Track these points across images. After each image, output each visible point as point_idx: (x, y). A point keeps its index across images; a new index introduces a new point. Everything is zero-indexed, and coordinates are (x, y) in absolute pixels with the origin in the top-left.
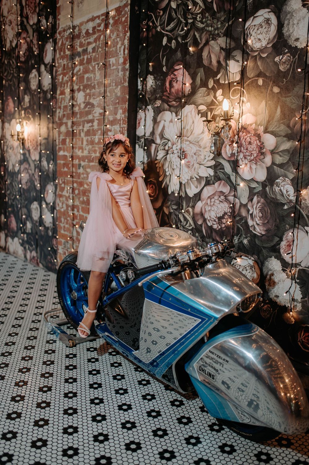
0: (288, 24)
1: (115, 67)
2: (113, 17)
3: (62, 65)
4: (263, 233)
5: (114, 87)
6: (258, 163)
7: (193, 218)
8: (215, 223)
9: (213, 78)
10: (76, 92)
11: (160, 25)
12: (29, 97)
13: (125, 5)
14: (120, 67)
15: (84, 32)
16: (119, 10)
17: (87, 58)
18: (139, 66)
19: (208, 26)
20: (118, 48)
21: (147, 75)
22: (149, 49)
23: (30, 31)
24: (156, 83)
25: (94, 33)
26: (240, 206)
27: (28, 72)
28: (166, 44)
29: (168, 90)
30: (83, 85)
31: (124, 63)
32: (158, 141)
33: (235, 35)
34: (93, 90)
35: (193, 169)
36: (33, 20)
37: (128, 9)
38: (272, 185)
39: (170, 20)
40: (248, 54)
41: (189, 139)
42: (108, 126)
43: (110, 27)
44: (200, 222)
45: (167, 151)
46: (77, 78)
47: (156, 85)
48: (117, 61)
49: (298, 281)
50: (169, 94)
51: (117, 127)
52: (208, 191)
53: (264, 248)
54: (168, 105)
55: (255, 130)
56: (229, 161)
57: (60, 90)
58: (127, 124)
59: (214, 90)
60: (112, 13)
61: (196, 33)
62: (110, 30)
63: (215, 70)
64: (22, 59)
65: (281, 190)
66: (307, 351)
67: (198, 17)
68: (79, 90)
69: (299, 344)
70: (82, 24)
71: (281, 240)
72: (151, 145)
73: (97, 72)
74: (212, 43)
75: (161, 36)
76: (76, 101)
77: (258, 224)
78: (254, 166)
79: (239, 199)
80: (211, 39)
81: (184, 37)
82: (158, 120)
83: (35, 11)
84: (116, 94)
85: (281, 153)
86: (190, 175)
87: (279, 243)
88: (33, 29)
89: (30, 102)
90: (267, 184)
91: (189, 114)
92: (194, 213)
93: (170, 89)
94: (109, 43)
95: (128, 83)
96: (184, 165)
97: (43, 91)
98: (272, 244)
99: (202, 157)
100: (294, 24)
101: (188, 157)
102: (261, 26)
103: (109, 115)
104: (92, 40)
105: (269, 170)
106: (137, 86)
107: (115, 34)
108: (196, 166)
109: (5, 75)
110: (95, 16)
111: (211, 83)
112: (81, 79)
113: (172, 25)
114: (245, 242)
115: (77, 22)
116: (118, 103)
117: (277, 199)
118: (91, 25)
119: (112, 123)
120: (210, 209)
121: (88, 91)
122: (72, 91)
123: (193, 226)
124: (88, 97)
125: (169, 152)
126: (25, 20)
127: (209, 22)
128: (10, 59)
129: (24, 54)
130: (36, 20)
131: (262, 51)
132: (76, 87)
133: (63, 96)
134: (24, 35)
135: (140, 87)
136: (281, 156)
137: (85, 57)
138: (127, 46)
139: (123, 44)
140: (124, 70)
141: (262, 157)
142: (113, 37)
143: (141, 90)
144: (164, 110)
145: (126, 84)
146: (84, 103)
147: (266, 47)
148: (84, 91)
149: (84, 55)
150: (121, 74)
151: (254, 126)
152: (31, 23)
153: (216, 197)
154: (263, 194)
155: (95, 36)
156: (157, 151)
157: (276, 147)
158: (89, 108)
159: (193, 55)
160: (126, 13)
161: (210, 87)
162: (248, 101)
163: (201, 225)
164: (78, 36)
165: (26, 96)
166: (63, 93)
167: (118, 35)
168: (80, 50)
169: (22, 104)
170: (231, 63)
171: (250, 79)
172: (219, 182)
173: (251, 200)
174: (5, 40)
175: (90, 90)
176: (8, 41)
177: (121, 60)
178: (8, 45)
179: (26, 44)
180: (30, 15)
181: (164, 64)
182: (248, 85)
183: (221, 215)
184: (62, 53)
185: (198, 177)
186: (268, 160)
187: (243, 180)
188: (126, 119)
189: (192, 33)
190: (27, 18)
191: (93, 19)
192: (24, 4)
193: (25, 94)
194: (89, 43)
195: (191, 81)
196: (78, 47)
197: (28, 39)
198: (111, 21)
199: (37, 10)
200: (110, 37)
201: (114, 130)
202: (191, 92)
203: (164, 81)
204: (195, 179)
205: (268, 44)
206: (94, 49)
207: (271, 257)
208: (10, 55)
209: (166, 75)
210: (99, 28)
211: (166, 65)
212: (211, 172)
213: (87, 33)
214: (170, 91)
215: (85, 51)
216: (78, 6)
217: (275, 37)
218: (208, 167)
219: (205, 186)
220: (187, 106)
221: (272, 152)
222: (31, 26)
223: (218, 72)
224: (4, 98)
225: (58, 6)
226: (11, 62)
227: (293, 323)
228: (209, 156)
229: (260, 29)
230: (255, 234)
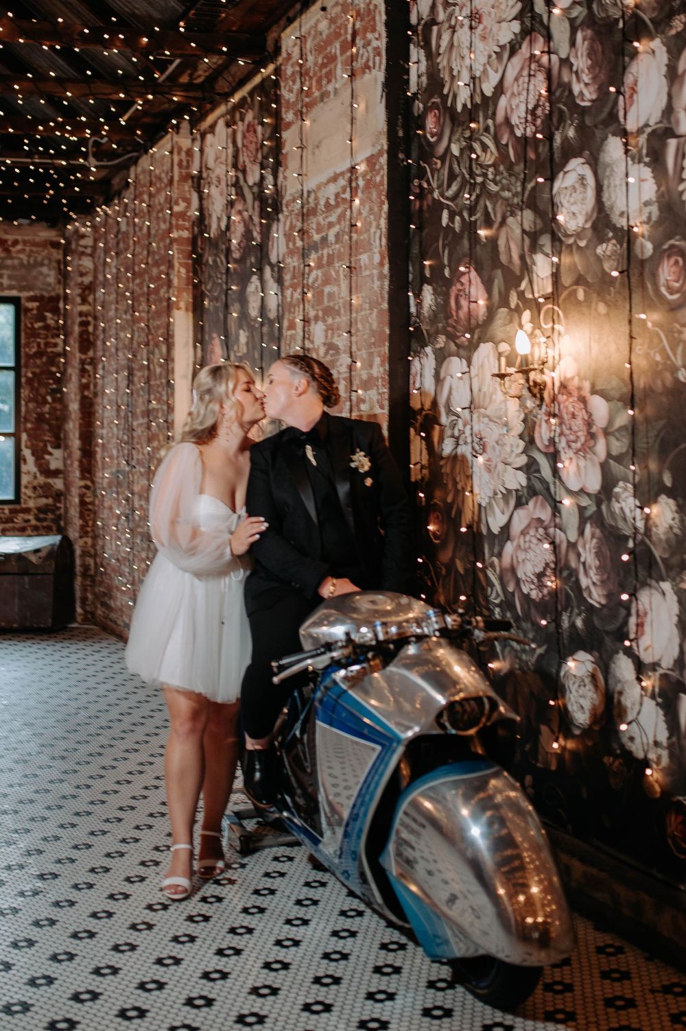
0: (609, 187)
1: (367, 273)
2: (364, 176)
3: (292, 269)
4: (603, 602)
5: (368, 312)
6: (588, 456)
7: (501, 579)
8: (533, 587)
9: (516, 288)
10: (313, 322)
11: (438, 188)
12: (247, 334)
13: (380, 154)
14: (375, 272)
15: (322, 202)
16: (371, 161)
17: (329, 255)
18: (411, 268)
19: (503, 189)
20: (372, 235)
21: (422, 285)
22: (424, 233)
23: (249, 197)
24: (436, 300)
25: (337, 205)
26: (568, 547)
27: (244, 281)
28: (448, 225)
29: (454, 313)
30: (322, 310)
31: (381, 264)
32: (444, 419)
33: (541, 207)
34: (338, 319)
35: (496, 475)
36: (253, 177)
37: (384, 160)
38: (609, 500)
39: (452, 177)
40: (561, 241)
41: (488, 412)
42: (360, 392)
43: (360, 194)
44: (511, 588)
45: (457, 439)
46: (313, 295)
47: (437, 304)
48: (371, 259)
49: (660, 700)
50: (456, 321)
51: (373, 394)
52: (521, 519)
53: (607, 633)
54: (457, 345)
55: (579, 389)
56: (546, 454)
57: (289, 320)
58: (387, 386)
59: (519, 311)
60: (361, 168)
61: (488, 204)
62: (361, 200)
63: (518, 273)
64: (236, 255)
65: (622, 509)
66: (682, 857)
67: (489, 173)
68: (317, 318)
69: (670, 842)
70: (319, 187)
71: (629, 615)
72: (433, 428)
73: (342, 282)
74: (510, 220)
75: (439, 207)
76: (312, 342)
77: (594, 584)
78: (582, 463)
79: (565, 533)
80: (508, 214)
81: (472, 210)
82: (442, 375)
83: (256, 157)
84: (371, 325)
85: (617, 434)
86: (492, 487)
87: (626, 623)
88: (253, 193)
89: (247, 343)
90: (603, 497)
91: (486, 361)
92: (501, 570)
93: (457, 312)
94: (359, 224)
95: (390, 304)
96: (483, 467)
97: (269, 319)
98: (618, 624)
99: (508, 449)
100: (615, 186)
101: (489, 449)
102: (574, 188)
103: (362, 368)
104: (333, 218)
105: (604, 467)
106: (408, 307)
107: (367, 208)
108: (501, 466)
109: (208, 287)
110: (338, 171)
111: (514, 300)
112: (319, 295)
113: (454, 187)
114: (579, 623)
115: (311, 184)
116: (374, 344)
117: (619, 529)
118: (332, 189)
119: (366, 385)
120: (523, 557)
121: (330, 321)
122: (306, 321)
123: (502, 597)
124: (330, 332)
125: (461, 442)
126: (240, 176)
127: (504, 181)
128: (216, 255)
129: (239, 244)
130: (257, 178)
131: (579, 235)
132: (312, 313)
133: (293, 332)
134: (239, 206)
135: (413, 309)
136: (618, 439)
137: (325, 252)
138: (384, 230)
139: (378, 227)
140: (381, 276)
141: (592, 443)
142: (365, 213)
143: (415, 314)
144: (450, 355)
145: (385, 306)
146: (325, 344)
147: (584, 229)
148: (324, 321)
149: (323, 249)
150: (377, 283)
151: (576, 382)
152: (251, 183)
153: (532, 532)
154: (598, 520)
155: (339, 211)
156: (441, 440)
157: (611, 421)
158: (332, 356)
159: (485, 245)
160: (382, 168)
161: (513, 306)
162: (567, 332)
163: (513, 594)
164: (314, 212)
165: (241, 332)
166: (292, 326)
167: (371, 209)
168: (317, 237)
169: (236, 348)
170: (539, 258)
171: (566, 288)
172: (534, 498)
173: (581, 533)
174: (210, 215)
175: (333, 319)
176: (214, 219)
177: (377, 258)
178: (214, 226)
179: (242, 224)
180: (249, 165)
181: (446, 262)
182: (564, 300)
183: (539, 569)
184: (291, 245)
185: (504, 492)
186: (601, 447)
187: (570, 492)
188: (387, 377)
189: (481, 203)
190: (244, 172)
191: (335, 179)
192: (240, 144)
193: (241, 327)
194: (331, 225)
195: (486, 296)
196: (314, 232)
197: (245, 214)
198: (361, 183)
199: (260, 156)
200: (360, 213)
201: (370, 398)
202: (488, 317)
203: (447, 296)
204: (500, 496)
205: (586, 221)
206: (337, 236)
207: (617, 653)
208: (216, 246)
209: (448, 283)
210: (343, 196)
211: (449, 266)
212: (522, 479)
213: (327, 205)
214: (457, 316)
215: (324, 239)
216: (314, 153)
217: (593, 209)
218: (517, 469)
219: (516, 507)
220: (482, 345)
221: (606, 433)
222: (250, 187)
223: (521, 279)
224: (207, 337)
225: (284, 151)
226: (218, 260)
227: (658, 795)
228: (517, 447)
229: (574, 195)
230: (592, 606)
